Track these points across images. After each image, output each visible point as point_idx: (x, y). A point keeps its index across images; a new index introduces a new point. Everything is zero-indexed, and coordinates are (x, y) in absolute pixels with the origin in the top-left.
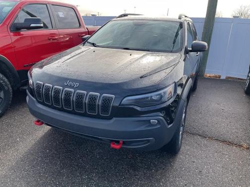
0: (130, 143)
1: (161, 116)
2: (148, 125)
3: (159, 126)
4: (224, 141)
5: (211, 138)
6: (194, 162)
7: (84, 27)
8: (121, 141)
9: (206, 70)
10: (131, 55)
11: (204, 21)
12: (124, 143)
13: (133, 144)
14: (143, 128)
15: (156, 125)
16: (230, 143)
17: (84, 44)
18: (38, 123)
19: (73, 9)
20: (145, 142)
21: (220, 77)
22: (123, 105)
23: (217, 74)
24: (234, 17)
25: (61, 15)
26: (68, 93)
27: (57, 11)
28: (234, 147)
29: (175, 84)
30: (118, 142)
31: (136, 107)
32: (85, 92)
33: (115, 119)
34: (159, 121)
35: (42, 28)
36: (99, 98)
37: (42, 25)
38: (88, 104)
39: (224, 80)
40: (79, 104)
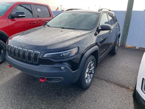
0: (51, 79)
1: (67, 65)
2: (59, 69)
3: (65, 71)
4: (119, 85)
5: (111, 82)
6: (94, 95)
7: (53, 17)
8: (46, 78)
10: (61, 31)
11: (125, 13)
12: (47, 79)
13: (53, 80)
14: (56, 71)
15: (64, 70)
16: (123, 86)
17: (44, 25)
18: (10, 66)
19: (47, 7)
20: (59, 79)
21: (135, 48)
22: (44, 58)
23: (134, 46)
24: (144, 10)
25: (39, 10)
26: (19, 50)
27: (36, 8)
28: (124, 89)
29: (78, 48)
30: (44, 78)
31: (52, 60)
32: (27, 50)
33: (40, 65)
34: (65, 68)
35: (24, 17)
36: (33, 53)
37: (25, 15)
38: (28, 57)
39: (137, 49)
40: (24, 56)
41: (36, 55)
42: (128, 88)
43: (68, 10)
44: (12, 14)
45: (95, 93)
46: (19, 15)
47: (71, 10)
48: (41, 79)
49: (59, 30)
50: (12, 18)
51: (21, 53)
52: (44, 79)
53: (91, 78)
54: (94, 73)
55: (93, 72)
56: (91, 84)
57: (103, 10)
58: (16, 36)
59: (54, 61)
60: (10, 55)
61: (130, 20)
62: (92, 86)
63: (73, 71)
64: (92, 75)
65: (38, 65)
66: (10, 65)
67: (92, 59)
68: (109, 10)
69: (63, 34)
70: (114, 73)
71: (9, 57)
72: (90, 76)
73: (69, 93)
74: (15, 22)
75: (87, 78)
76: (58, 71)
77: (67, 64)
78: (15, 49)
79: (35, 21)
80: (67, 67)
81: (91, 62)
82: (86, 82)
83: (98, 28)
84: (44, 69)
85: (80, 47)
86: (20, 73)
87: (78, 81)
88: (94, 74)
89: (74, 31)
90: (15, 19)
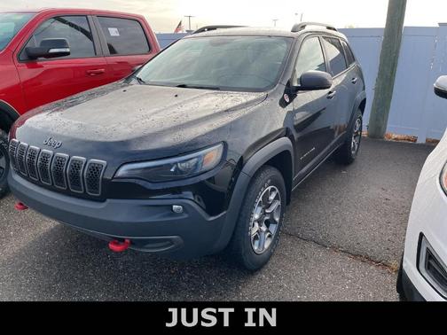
0: (143, 243)
1: (189, 199)
2: (167, 213)
3: (186, 216)
4: (356, 256)
5: (335, 248)
6: (281, 287)
8: (128, 238)
9: (388, 126)
10: (176, 96)
12: (132, 243)
13: (148, 245)
14: (156, 218)
15: (181, 214)
16: (369, 260)
17: (128, 79)
18: (20, 207)
19: (139, 21)
20: (168, 242)
21: (415, 141)
22: (119, 178)
23: (410, 134)
24: (440, 24)
25: (113, 32)
26: (45, 157)
27: (106, 26)
28: (372, 267)
29: (225, 145)
30: (123, 240)
31: (141, 183)
32: (66, 155)
33: (108, 200)
34: (186, 208)
35: (68, 54)
36: (85, 165)
37: (68, 50)
38: (70, 176)
39: (422, 145)
40: (59, 175)
41: (95, 169)
42: (385, 265)
43: (202, 30)
44: (28, 46)
45: (281, 283)
46: (52, 51)
47: (210, 29)
48: (115, 243)
49: (169, 92)
50: (31, 58)
51: (51, 166)
52: (122, 243)
53: (270, 236)
54: (280, 220)
55: (277, 219)
56: (271, 253)
57: (308, 28)
58: (37, 113)
59: (150, 186)
60: (19, 173)
61: (396, 57)
62: (274, 260)
63: (211, 215)
64: (273, 228)
65: (101, 200)
66: (21, 204)
67: (270, 178)
68: (329, 28)
69: (180, 104)
70: (344, 220)
71: (17, 178)
72: (268, 231)
73: (205, 282)
74: (40, 71)
75: (256, 238)
76: (164, 216)
77: (189, 194)
78: (33, 154)
79: (102, 66)
80: (189, 205)
81: (269, 188)
82: (256, 248)
83: (289, 84)
84: (120, 212)
85: (229, 141)
86: (56, 227)
87: (229, 245)
88: (280, 224)
89: (216, 94)
90: (38, 63)
